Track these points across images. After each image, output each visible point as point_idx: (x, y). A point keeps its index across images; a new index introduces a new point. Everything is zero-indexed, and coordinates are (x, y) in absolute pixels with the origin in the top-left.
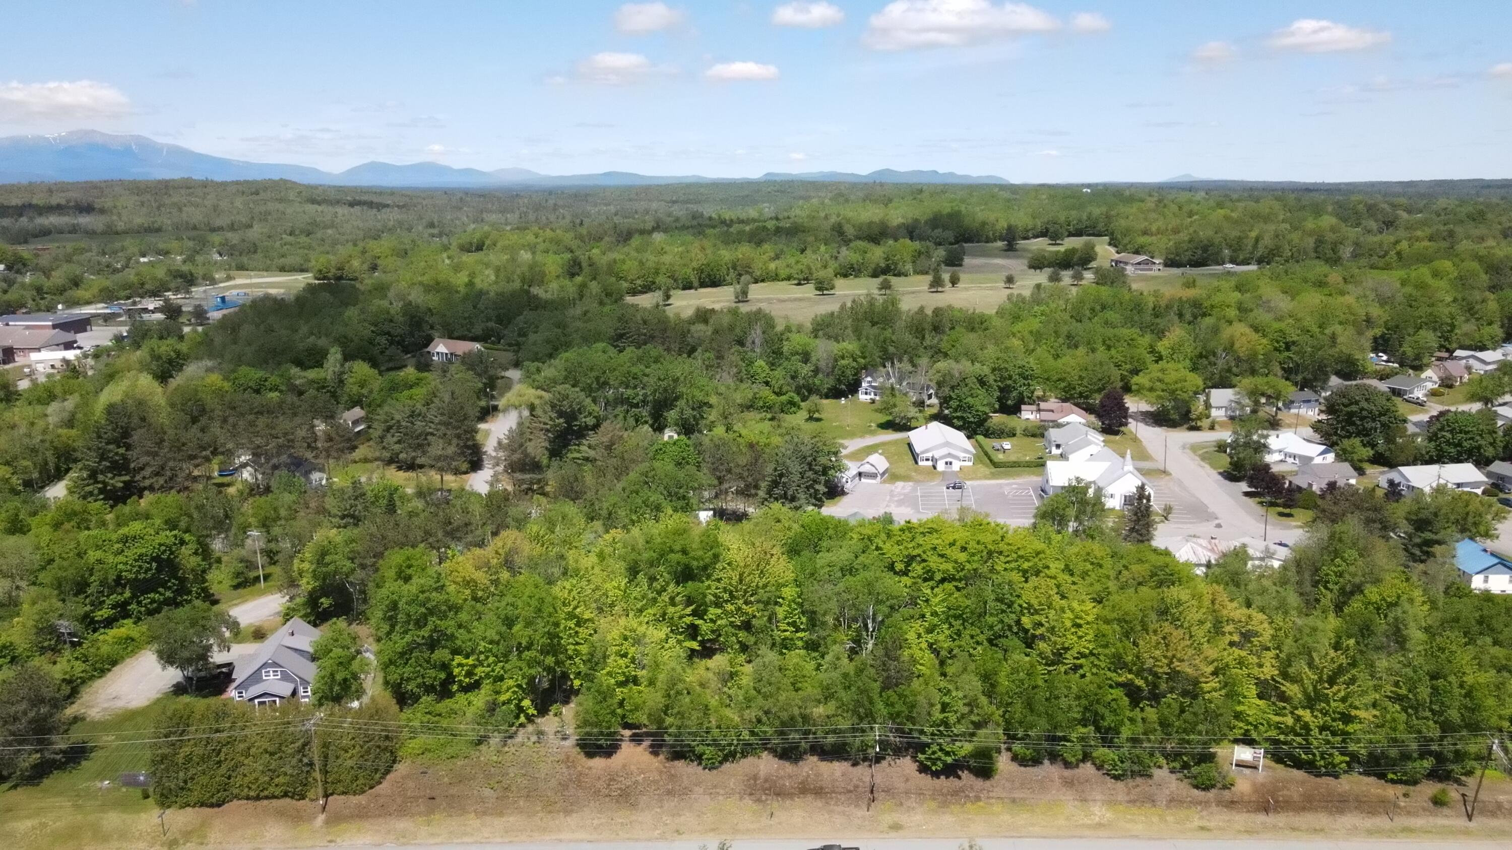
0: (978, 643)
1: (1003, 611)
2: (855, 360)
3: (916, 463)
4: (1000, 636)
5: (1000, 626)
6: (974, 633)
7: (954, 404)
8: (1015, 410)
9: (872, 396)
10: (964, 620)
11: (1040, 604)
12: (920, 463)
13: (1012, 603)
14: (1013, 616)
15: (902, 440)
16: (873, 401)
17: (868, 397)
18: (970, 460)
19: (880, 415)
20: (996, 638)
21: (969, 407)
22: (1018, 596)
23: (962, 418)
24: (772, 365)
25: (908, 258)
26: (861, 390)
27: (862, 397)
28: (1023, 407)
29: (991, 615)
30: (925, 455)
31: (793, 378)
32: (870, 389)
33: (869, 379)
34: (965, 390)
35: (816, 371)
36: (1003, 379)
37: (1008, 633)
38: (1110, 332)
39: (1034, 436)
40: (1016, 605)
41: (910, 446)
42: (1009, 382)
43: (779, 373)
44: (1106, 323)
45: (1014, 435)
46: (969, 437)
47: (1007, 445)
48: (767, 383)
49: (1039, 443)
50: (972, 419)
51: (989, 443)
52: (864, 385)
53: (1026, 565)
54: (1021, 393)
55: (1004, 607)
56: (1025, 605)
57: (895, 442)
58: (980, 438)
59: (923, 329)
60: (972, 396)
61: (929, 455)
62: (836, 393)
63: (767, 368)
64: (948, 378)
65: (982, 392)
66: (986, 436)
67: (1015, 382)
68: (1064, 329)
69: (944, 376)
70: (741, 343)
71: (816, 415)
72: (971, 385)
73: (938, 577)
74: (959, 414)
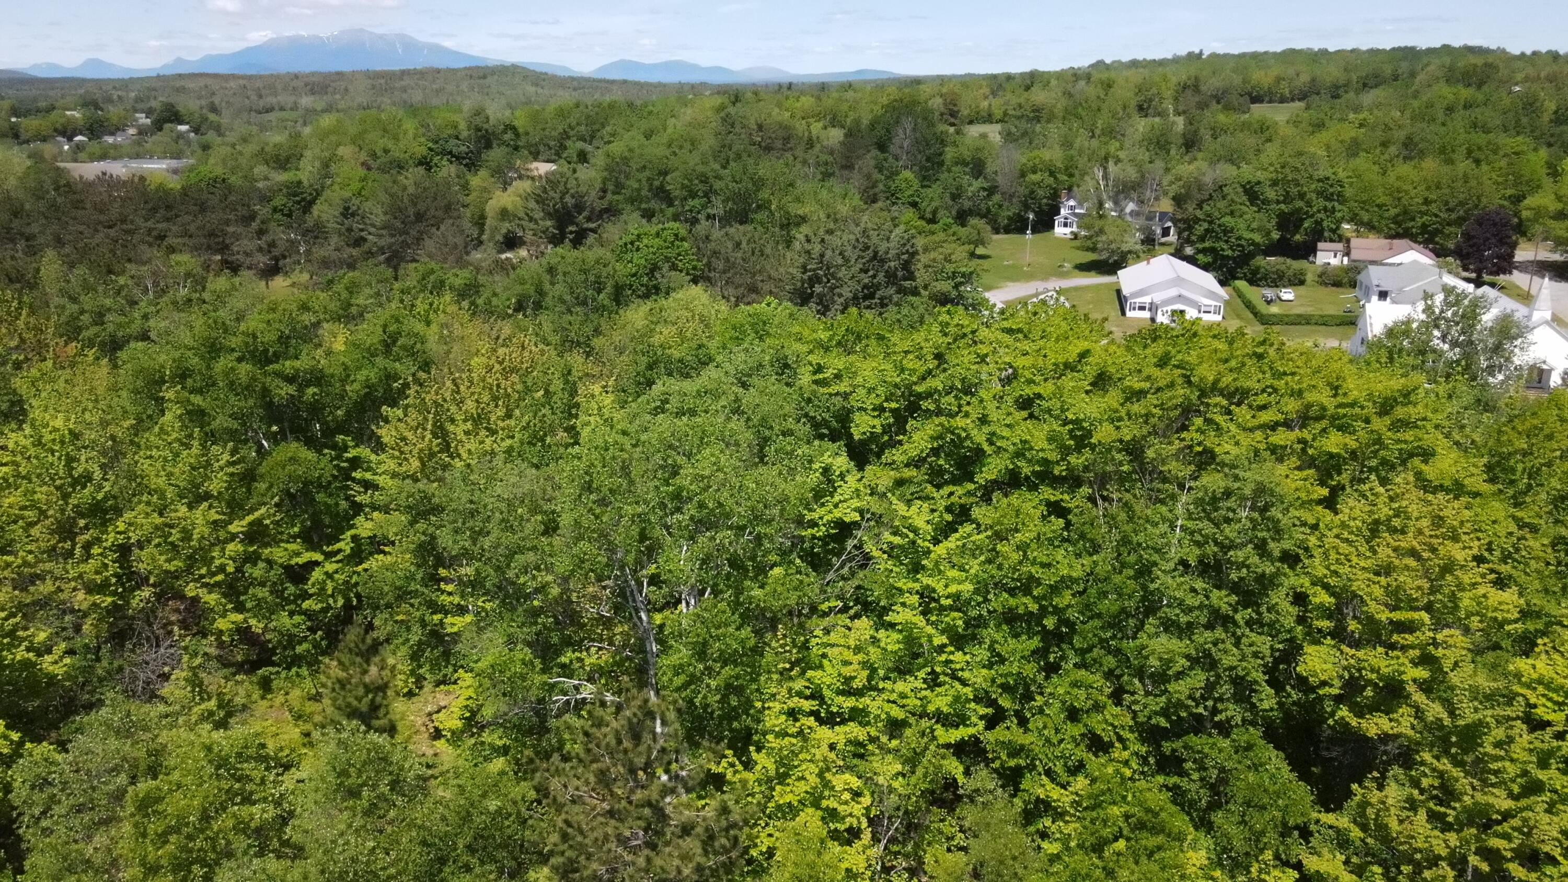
0: (1098, 745)
1: (1218, 619)
2: (1052, 174)
3: (1123, 313)
4: (1198, 725)
5: (1198, 679)
6: (1081, 699)
7: (1200, 229)
8: (1308, 251)
9: (1075, 229)
10: (1053, 638)
11: (1396, 599)
12: (1129, 314)
13: (1266, 583)
14: (1264, 643)
15: (1107, 286)
16: (1076, 236)
17: (1068, 230)
18: (1217, 312)
19: (1080, 253)
20: (1178, 730)
21: (1225, 232)
22: (1291, 559)
23: (1212, 250)
24: (926, 179)
25: (1168, 94)
26: (1058, 220)
27: (1060, 231)
28: (1320, 245)
29: (1169, 626)
30: (1139, 300)
31: (955, 197)
32: (1072, 219)
33: (1072, 203)
34: (1221, 204)
35: (991, 191)
36: (1287, 198)
37: (1232, 711)
38: (1480, 138)
39: (1337, 284)
40: (1279, 598)
41: (1119, 292)
42: (1299, 204)
43: (935, 191)
44: (1475, 125)
45: (1302, 283)
46: (1222, 283)
47: (1287, 294)
48: (914, 205)
49: (1347, 295)
50: (1229, 253)
51: (1255, 294)
52: (1064, 212)
53: (1334, 443)
54: (1319, 223)
55: (1222, 599)
56: (1322, 598)
57: (1097, 287)
58: (1241, 284)
59: (1168, 143)
60: (1232, 213)
61: (1146, 300)
62: (1017, 226)
63: (916, 184)
64: (1194, 191)
65: (1250, 211)
66: (1253, 282)
67: (1309, 204)
68: (1401, 135)
69: (1188, 186)
70: (882, 147)
71: (980, 251)
72: (1232, 196)
73: (992, 470)
74: (1207, 244)
